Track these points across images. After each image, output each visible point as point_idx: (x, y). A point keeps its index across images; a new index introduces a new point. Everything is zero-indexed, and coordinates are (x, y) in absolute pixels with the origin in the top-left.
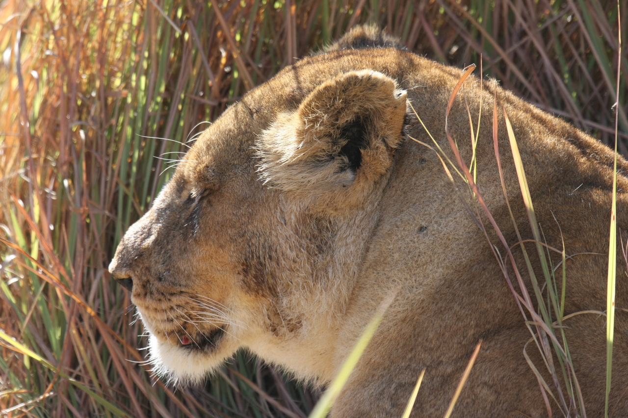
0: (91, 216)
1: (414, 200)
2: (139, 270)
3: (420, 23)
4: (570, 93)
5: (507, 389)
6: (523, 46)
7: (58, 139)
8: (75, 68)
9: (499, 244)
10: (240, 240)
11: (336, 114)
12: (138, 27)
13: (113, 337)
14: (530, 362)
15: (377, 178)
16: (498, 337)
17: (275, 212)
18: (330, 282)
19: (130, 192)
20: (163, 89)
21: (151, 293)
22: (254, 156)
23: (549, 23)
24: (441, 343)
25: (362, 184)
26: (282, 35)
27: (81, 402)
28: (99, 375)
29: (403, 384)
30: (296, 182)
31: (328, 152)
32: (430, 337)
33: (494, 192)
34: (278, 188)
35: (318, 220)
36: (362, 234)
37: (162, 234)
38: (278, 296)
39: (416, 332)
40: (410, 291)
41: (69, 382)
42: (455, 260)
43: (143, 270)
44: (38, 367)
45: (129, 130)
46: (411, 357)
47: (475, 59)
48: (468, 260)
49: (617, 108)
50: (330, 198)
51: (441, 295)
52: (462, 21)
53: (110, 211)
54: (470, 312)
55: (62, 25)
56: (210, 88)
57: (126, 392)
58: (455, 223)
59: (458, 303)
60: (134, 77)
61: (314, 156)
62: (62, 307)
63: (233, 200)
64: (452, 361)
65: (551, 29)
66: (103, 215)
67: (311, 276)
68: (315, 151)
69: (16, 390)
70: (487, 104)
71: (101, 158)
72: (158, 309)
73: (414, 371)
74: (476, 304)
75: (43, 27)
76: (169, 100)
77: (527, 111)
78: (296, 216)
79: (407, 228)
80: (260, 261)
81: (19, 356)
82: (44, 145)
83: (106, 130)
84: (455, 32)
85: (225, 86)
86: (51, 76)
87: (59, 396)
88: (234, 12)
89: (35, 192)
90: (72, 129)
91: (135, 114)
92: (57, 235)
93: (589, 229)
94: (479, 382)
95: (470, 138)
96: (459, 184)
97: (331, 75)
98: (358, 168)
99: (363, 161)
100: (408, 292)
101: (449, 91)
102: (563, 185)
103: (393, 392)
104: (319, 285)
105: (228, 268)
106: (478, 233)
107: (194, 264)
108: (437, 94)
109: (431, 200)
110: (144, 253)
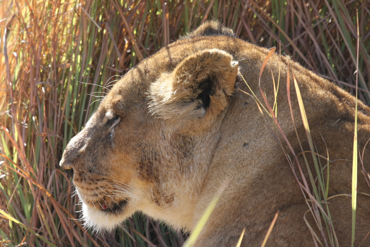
0: (49, 138)
1: (241, 127)
2: (77, 165)
3: (242, 23)
4: (331, 65)
6: (303, 37)
7: (29, 92)
8: (39, 50)
10: (138, 149)
11: (196, 75)
12: (76, 26)
13: (61, 209)
14: (307, 224)
15: (219, 113)
16: (289, 209)
17: (159, 132)
18: (191, 175)
19: (71, 124)
20: (90, 63)
21: (85, 179)
22: (147, 98)
23: (318, 23)
24: (256, 212)
25: (210, 116)
26: (161, 31)
28: (53, 232)
29: (233, 236)
30: (171, 115)
31: (191, 97)
32: (249, 209)
33: (288, 123)
34: (160, 118)
35: (184, 138)
36: (210, 146)
37: (91, 144)
38: (159, 182)
39: (241, 206)
40: (238, 182)
41: (35, 236)
42: (265, 163)
43: (80, 165)
44: (17, 227)
45: (71, 87)
46: (238, 221)
47: (276, 44)
48: (272, 163)
49: (357, 73)
50: (191, 125)
51: (256, 184)
52: (267, 22)
53: (60, 135)
54: (273, 194)
55: (31, 25)
56: (119, 62)
57: (69, 242)
58: (265, 141)
59: (266, 189)
60: (74, 56)
61: (182, 99)
62: (31, 192)
63: (134, 124)
64: (262, 223)
65: (319, 27)
66: (56, 137)
67: (179, 171)
68: (183, 96)
69: (4, 240)
70: (284, 70)
71: (54, 104)
72: (89, 188)
73: (240, 229)
74: (277, 190)
75: (20, 26)
76: (94, 69)
77: (308, 75)
78: (171, 135)
79: (237, 144)
80: (150, 161)
81: (6, 220)
82: (21, 96)
83: (57, 87)
84: (263, 28)
85: (127, 61)
86: (25, 55)
87: (29, 244)
88: (133, 17)
89: (15, 124)
90: (37, 86)
91: (74, 78)
92: (29, 149)
93: (344, 146)
94: (278, 236)
95: (274, 91)
96: (267, 118)
97: (193, 51)
98: (208, 107)
99: (211, 103)
100: (237, 182)
101: (262, 62)
102: (328, 120)
103: (227, 241)
104: (184, 176)
105: (130, 166)
106: (278, 147)
107: (110, 163)
108: (255, 64)
109: (251, 127)
110: (81, 155)
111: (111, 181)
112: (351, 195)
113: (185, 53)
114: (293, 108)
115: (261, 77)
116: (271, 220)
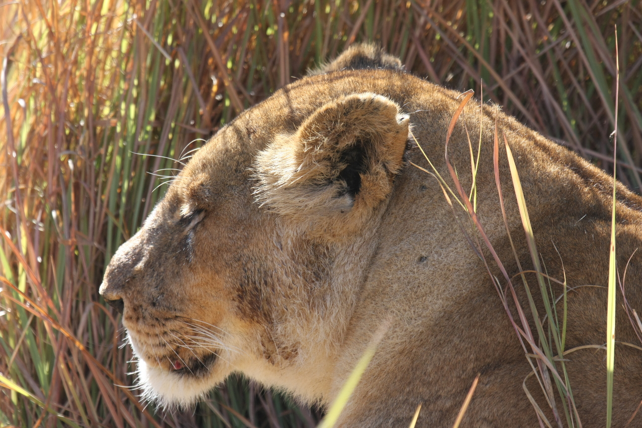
0: (80, 247)
1: (414, 229)
2: (131, 292)
3: (416, 49)
4: (569, 121)
5: (507, 425)
6: (521, 73)
7: (45, 169)
8: (63, 97)
9: (500, 275)
10: (235, 265)
11: (337, 138)
12: (128, 55)
13: (102, 371)
14: (529, 396)
15: (376, 204)
16: (498, 372)
17: (271, 236)
18: (328, 311)
19: (120, 223)
20: (152, 117)
21: (144, 318)
22: (251, 178)
23: (547, 49)
24: (440, 377)
25: (360, 210)
26: (275, 63)
28: (88, 411)
29: (401, 418)
30: (293, 207)
31: (327, 176)
32: (428, 371)
33: (496, 223)
34: (274, 212)
35: (315, 246)
36: (360, 261)
37: (154, 256)
38: (272, 323)
39: (415, 365)
40: (409, 323)
41: (57, 419)
42: (455, 291)
43: (135, 293)
44: (26, 403)
45: (118, 160)
46: (409, 391)
47: (473, 85)
48: (468, 291)
49: (616, 136)
50: (328, 224)
51: (440, 327)
52: (458, 47)
53: (100, 243)
54: (470, 345)
55: (49, 52)
56: (201, 116)
58: (456, 253)
60: (123, 106)
61: (312, 179)
62: (50, 341)
63: (229, 222)
64: (451, 396)
65: (549, 55)
66: (92, 247)
67: (308, 304)
68: (313, 175)
69: (2, 426)
70: (489, 130)
71: (90, 189)
72: (150, 333)
73: (412, 406)
74: (476, 338)
75: (30, 55)
76: (159, 129)
77: (530, 138)
78: (292, 241)
79: (407, 257)
80: (256, 287)
81: (6, 391)
82: (31, 175)
83: (95, 159)
84: (452, 58)
85: (216, 114)
86: (38, 105)
88: (226, 39)
89: (22, 224)
90: (60, 159)
91: (125, 144)
92: (45, 267)
93: (592, 262)
94: (479, 417)
95: (471, 165)
96: (460, 213)
97: (331, 97)
98: (357, 193)
99: (362, 186)
100: (406, 324)
101: (450, 116)
102: (566, 216)
103: (390, 426)
104: (316, 313)
105: (222, 294)
106: (479, 264)
107: (188, 289)
108: (439, 119)
109: (432, 229)
110: (137, 276)
111: (189, 322)
112: (606, 346)
113: (316, 99)
114: (504, 196)
115: (449, 142)
116: (467, 390)
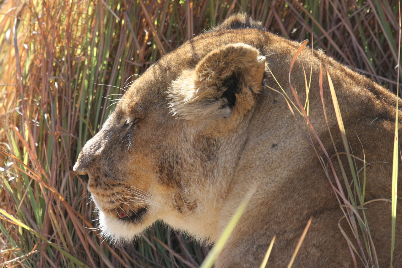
0: (62, 137)
1: (269, 127)
2: (93, 169)
3: (273, 13)
4: (369, 59)
5: (328, 249)
6: (338, 29)
7: (40, 88)
8: (51, 42)
9: (324, 156)
10: (157, 151)
11: (220, 71)
12: (92, 16)
13: (76, 215)
14: (342, 231)
15: (245, 112)
16: (322, 216)
17: (180, 133)
18: (215, 179)
19: (87, 122)
20: (107, 56)
21: (100, 184)
22: (167, 97)
23: (355, 13)
24: (286, 219)
25: (236, 116)
26: (184, 22)
27: (55, 257)
28: (67, 239)
29: (262, 245)
30: (194, 115)
31: (215, 95)
32: (279, 215)
33: (320, 122)
34: (182, 118)
35: (208, 139)
36: (236, 148)
37: (108, 147)
38: (181, 187)
39: (270, 212)
40: (266, 186)
41: (47, 244)
42: (295, 166)
43: (95, 169)
44: (28, 234)
45: (86, 82)
46: (267, 228)
47: (308, 36)
48: (304, 166)
49: (398, 68)
50: (215, 125)
51: (286, 188)
52: (299, 12)
53: (74, 134)
54: (305, 199)
55: (43, 14)
56: (138, 55)
57: (84, 250)
58: (295, 142)
59: (297, 193)
60: (89, 48)
61: (206, 98)
62: (43, 195)
63: (153, 125)
64: (293, 231)
65: (356, 17)
66: (70, 137)
67: (203, 175)
68: (206, 95)
69: (13, 248)
70: (317, 66)
71: (68, 100)
72: (105, 194)
73: (268, 237)
74: (308, 194)
75: (31, 16)
76: (112, 63)
77: (342, 70)
78: (193, 136)
79: (265, 145)
80: (171, 165)
81: (15, 227)
82: (32, 92)
83: (71, 82)
84: (295, 19)
85: (147, 54)
86: (36, 47)
87: (41, 253)
88: (154, 6)
89: (26, 122)
90: (49, 81)
91: (90, 72)
92: (40, 149)
93: (382, 147)
94: (310, 244)
95: (305, 87)
96: (298, 117)
97: (217, 46)
98: (234, 106)
99: (237, 101)
100: (265, 186)
101: (292, 57)
102: (365, 118)
103: (255, 249)
104: (208, 181)
105: (150, 169)
106: (310, 148)
107: (128, 166)
108: (285, 59)
109: (280, 127)
110: (96, 159)
111: (127, 187)
113: (208, 47)
114: (326, 106)
115: (291, 73)
116: (304, 227)
